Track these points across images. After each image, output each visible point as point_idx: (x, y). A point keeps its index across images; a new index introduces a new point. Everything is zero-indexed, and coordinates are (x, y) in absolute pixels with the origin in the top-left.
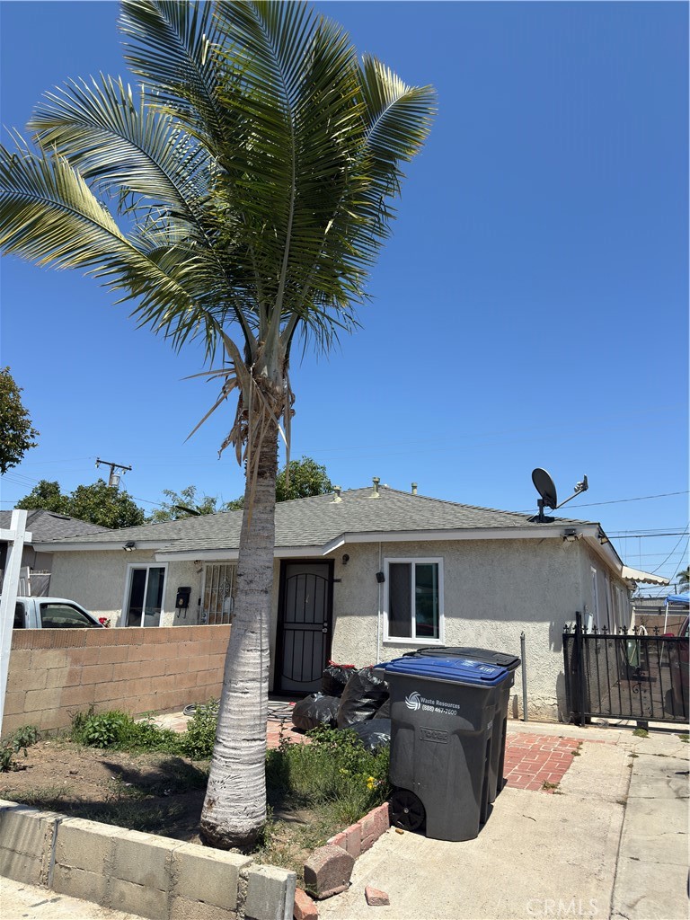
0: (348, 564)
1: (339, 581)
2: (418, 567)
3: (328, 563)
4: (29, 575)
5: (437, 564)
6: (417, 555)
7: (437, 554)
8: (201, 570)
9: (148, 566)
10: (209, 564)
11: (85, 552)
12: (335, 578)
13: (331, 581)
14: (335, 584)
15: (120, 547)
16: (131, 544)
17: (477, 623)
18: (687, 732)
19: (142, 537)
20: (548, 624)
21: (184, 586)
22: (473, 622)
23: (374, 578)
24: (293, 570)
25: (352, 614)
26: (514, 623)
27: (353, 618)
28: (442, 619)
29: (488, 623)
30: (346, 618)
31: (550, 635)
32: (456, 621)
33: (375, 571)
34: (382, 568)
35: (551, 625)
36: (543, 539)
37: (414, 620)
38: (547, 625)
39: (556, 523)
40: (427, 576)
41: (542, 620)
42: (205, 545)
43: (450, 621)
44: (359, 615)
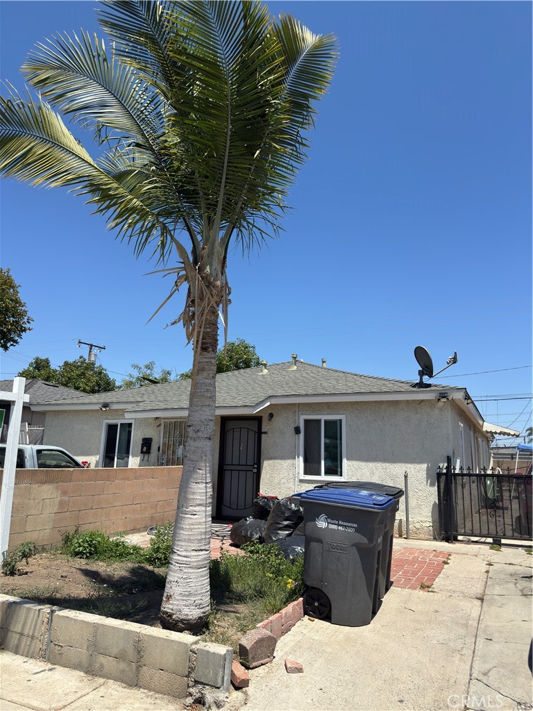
0: (273, 419)
1: (265, 433)
2: (326, 422)
3: (257, 419)
4: (27, 429)
5: (341, 420)
6: (326, 413)
7: (341, 413)
8: (160, 425)
9: (119, 422)
10: (165, 420)
11: (70, 411)
12: (263, 431)
13: (260, 433)
14: (263, 435)
15: (97, 407)
16: (106, 405)
17: (371, 465)
18: (531, 547)
19: (114, 400)
20: (426, 465)
21: (147, 437)
22: (368, 463)
23: (293, 431)
24: (230, 425)
25: (275, 458)
26: (400, 465)
27: (276, 461)
28: (345, 462)
29: (379, 465)
30: (271, 461)
31: (427, 474)
32: (355, 463)
33: (293, 426)
34: (299, 423)
35: (428, 466)
36: (422, 401)
37: (323, 463)
38: (424, 466)
39: (432, 388)
40: (333, 429)
41: (421, 462)
42: (163, 406)
43: (350, 463)
44: (281, 459)
